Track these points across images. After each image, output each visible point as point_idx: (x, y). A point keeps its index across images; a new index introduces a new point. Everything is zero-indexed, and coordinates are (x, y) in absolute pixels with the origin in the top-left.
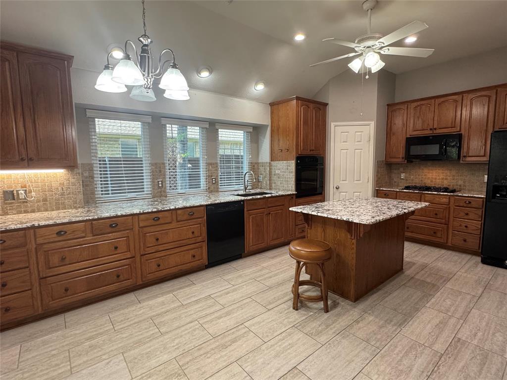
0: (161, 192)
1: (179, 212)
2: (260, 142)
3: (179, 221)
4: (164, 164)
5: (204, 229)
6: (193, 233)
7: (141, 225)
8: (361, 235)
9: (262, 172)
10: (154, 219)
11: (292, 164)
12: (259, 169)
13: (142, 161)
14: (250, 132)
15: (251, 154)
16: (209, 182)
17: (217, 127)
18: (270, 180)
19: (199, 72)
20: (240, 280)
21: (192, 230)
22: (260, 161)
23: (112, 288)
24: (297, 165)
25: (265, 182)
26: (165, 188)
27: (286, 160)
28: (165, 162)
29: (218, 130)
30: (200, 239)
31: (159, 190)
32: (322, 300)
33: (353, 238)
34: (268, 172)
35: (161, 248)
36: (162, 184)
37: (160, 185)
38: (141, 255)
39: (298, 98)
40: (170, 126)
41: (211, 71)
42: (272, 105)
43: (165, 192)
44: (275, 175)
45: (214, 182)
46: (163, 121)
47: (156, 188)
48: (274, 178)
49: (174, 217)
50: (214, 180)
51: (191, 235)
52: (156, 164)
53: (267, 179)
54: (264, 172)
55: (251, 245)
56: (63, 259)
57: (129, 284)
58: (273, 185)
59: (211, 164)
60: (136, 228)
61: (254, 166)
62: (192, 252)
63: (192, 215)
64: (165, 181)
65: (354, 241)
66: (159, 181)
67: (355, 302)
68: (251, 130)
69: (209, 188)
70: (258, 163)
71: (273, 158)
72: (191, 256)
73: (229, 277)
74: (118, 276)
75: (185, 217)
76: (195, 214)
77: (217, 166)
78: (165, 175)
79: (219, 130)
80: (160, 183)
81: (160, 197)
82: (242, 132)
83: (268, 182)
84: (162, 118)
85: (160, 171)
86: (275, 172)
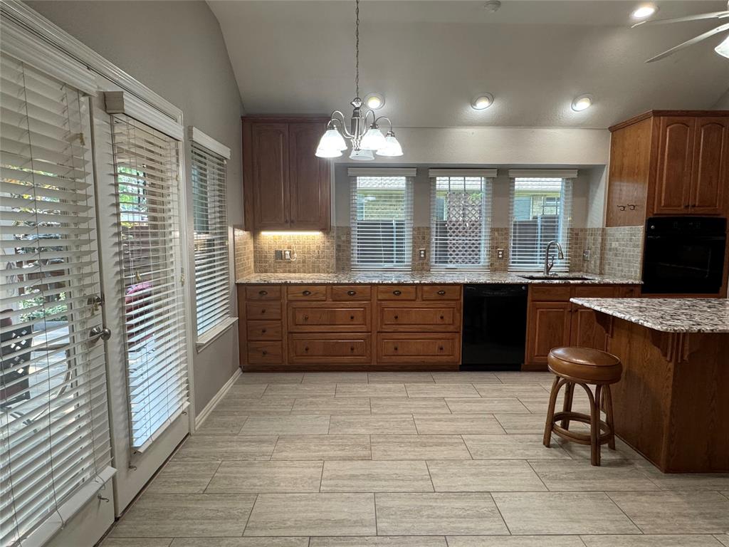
0: (422, 264)
1: (426, 288)
2: (591, 193)
3: (424, 300)
4: (429, 228)
5: (459, 317)
6: (442, 318)
7: (380, 297)
8: (686, 358)
9: (591, 245)
10: (394, 293)
11: (639, 232)
12: (585, 239)
13: (403, 224)
14: (572, 179)
15: (573, 215)
16: (492, 256)
17: (511, 175)
18: (602, 258)
19: (473, 103)
20: (496, 394)
21: (441, 314)
22: (588, 227)
23: (346, 360)
24: (648, 232)
25: (594, 263)
26: (429, 260)
27: (629, 223)
28: (432, 226)
29: (514, 179)
30: (451, 328)
31: (421, 261)
32: (590, 444)
33: (668, 359)
34: (599, 246)
35: (401, 328)
36: (425, 254)
37: (422, 256)
38: (378, 332)
39: (657, 114)
40: (448, 178)
41: (491, 98)
42: (613, 129)
43: (427, 264)
44: (610, 250)
45: (500, 256)
46: (431, 174)
47: (417, 258)
48: (609, 255)
49: (420, 295)
50: (501, 253)
51: (439, 321)
52: (419, 228)
53: (598, 256)
54: (593, 244)
55: (536, 354)
56: (306, 319)
57: (363, 361)
58: (607, 267)
59: (497, 230)
60: (375, 301)
61: (577, 234)
62: (440, 343)
63: (442, 294)
64: (429, 251)
65: (671, 365)
66: (421, 251)
67: (666, 472)
68: (575, 175)
69: (492, 265)
70: (584, 230)
71: (610, 221)
72: (437, 348)
73: (486, 387)
74: (352, 349)
75: (434, 296)
76: (446, 294)
77: (507, 234)
78: (429, 243)
79: (516, 179)
80: (422, 252)
81: (421, 270)
82: (560, 179)
83: (598, 262)
84: (430, 170)
85: (424, 238)
86: (611, 244)
